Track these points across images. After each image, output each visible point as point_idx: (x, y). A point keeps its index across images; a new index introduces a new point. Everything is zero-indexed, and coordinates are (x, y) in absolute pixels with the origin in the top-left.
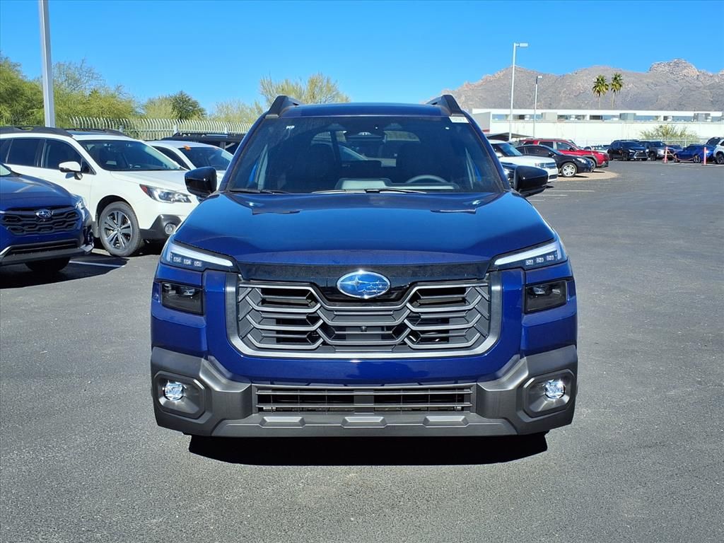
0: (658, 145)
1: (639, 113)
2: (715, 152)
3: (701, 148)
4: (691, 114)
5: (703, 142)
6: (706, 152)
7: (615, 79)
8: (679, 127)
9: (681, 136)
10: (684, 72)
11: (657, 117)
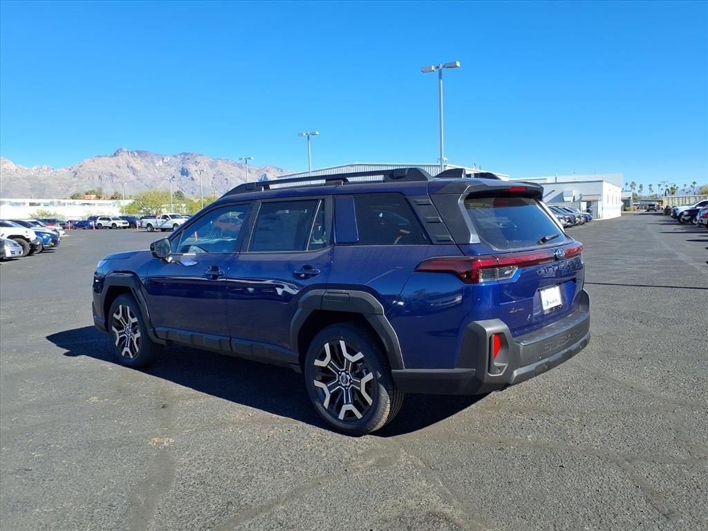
6: (93, 223)
9: (55, 215)
10: (5, 166)
11: (24, 203)
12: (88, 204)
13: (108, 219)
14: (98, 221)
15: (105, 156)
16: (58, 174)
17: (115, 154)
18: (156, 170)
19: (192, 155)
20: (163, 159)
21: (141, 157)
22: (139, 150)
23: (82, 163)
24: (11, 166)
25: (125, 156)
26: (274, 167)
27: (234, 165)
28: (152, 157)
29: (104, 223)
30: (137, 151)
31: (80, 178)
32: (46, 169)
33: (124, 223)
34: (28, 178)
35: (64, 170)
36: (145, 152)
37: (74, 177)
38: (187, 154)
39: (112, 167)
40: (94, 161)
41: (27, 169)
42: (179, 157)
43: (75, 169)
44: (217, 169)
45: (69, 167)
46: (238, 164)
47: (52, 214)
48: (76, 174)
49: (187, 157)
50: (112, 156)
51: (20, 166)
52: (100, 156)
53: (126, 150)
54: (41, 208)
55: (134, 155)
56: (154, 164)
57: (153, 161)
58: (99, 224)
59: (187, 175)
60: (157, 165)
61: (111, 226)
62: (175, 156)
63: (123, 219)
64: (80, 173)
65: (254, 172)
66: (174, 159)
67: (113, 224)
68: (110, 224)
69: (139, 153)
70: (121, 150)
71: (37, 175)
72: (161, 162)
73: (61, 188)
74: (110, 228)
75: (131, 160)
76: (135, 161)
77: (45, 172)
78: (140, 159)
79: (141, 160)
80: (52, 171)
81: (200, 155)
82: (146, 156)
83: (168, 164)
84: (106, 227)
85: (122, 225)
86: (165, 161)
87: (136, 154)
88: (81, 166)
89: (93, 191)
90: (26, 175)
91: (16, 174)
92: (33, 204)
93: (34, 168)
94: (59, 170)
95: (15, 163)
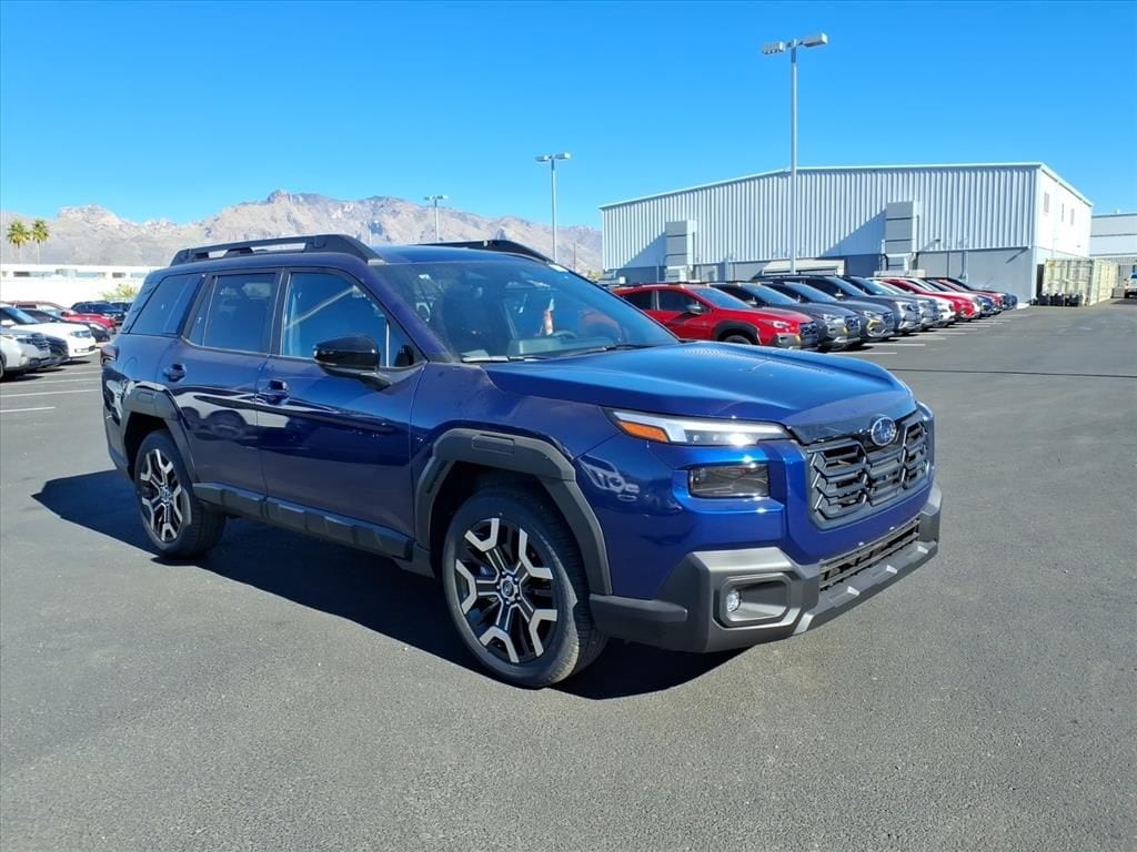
7: (37, 226)
10: (103, 220)
15: (254, 204)
16: (182, 233)
17: (269, 199)
18: (332, 225)
19: (388, 199)
20: (343, 207)
21: (309, 203)
22: (307, 192)
23: (218, 215)
24: (112, 220)
25: (285, 202)
26: (516, 219)
27: (452, 215)
28: (326, 204)
30: (303, 195)
31: (216, 239)
32: (165, 224)
34: (138, 239)
35: (193, 227)
36: (315, 196)
37: (207, 236)
38: (379, 199)
39: (264, 219)
40: (236, 210)
41: (136, 224)
42: (367, 203)
43: (208, 224)
44: (426, 222)
45: (200, 221)
46: (460, 214)
49: (379, 204)
50: (263, 203)
51: (126, 220)
52: (245, 204)
53: (286, 193)
55: (298, 202)
56: (329, 216)
57: (327, 211)
59: (380, 233)
60: (334, 217)
62: (362, 202)
64: (216, 230)
65: (483, 226)
66: (360, 206)
69: (306, 197)
70: (278, 192)
71: (151, 234)
72: (339, 212)
75: (294, 209)
76: (298, 209)
77: (163, 230)
78: (307, 206)
79: (309, 209)
80: (174, 227)
81: (401, 200)
82: (317, 202)
83: (351, 215)
86: (346, 209)
87: (301, 199)
88: (216, 220)
90: (135, 235)
91: (120, 233)
92: (116, 275)
93: (146, 224)
94: (184, 226)
95: (118, 215)
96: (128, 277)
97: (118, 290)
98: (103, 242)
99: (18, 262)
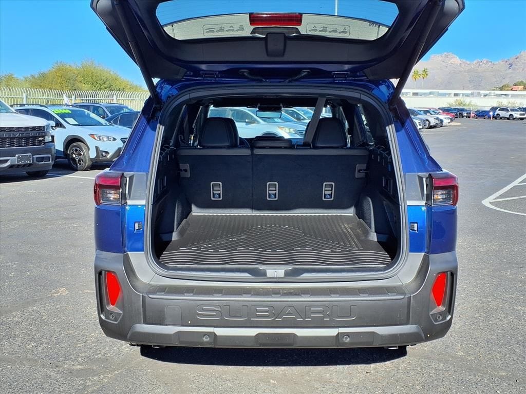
0: (463, 110)
1: (441, 91)
2: (496, 114)
3: (488, 112)
4: (469, 92)
5: (488, 109)
6: (491, 114)
7: (424, 71)
8: (467, 100)
9: (469, 105)
10: (452, 61)
11: (450, 94)
12: (505, 95)
13: (507, 110)
14: (498, 112)
16: (495, 67)
23: (518, 55)
24: (456, 61)
29: (502, 114)
31: (514, 70)
32: (485, 62)
33: (521, 115)
34: (469, 71)
35: (502, 63)
37: (509, 68)
41: (469, 63)
43: (511, 61)
45: (506, 59)
47: (467, 103)
48: (511, 66)
51: (464, 60)
54: (460, 98)
58: (497, 114)
61: (508, 117)
63: (521, 111)
64: (515, 65)
67: (510, 115)
68: (507, 114)
73: (495, 80)
74: (508, 119)
77: (484, 65)
80: (490, 64)
84: (505, 118)
85: (519, 116)
88: (517, 58)
89: (522, 82)
90: (467, 68)
91: (460, 68)
92: (456, 95)
93: (475, 62)
94: (496, 63)
95: (460, 58)
96: (461, 96)
97: (456, 102)
98: (450, 73)
99: (414, 89)
